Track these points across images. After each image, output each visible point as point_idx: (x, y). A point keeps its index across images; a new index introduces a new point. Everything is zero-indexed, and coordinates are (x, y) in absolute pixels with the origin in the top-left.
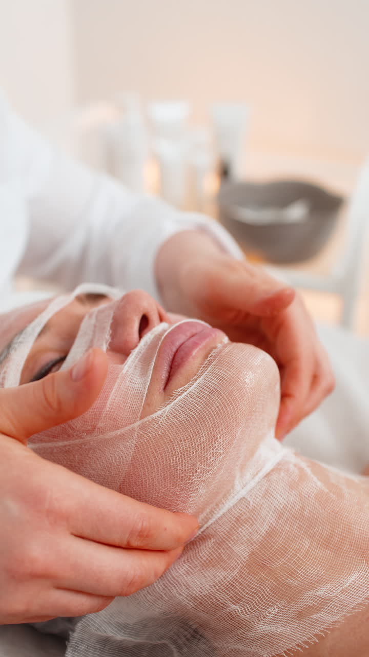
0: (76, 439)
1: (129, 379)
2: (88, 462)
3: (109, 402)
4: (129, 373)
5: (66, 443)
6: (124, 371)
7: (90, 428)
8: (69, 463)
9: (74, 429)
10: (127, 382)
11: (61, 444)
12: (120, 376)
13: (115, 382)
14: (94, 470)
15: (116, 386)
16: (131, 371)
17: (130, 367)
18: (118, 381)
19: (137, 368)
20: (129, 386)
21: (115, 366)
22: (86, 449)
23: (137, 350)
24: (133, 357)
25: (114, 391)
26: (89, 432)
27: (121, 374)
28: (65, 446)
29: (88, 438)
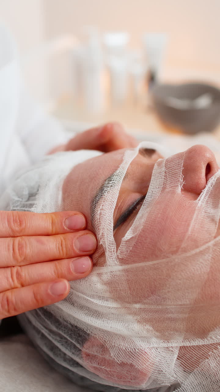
0: (163, 258)
1: (204, 211)
2: (174, 274)
3: (190, 229)
4: (203, 206)
5: (155, 262)
6: (199, 205)
7: (175, 249)
8: (158, 277)
9: (162, 251)
10: (203, 212)
11: (151, 263)
12: (197, 208)
13: (194, 213)
14: (180, 280)
15: (195, 216)
16: (204, 205)
17: (203, 202)
18: (196, 212)
19: (209, 203)
20: (204, 216)
21: (191, 201)
22: (172, 265)
23: (206, 189)
24: (204, 195)
25: (193, 220)
26: (174, 253)
27: (197, 207)
28: (155, 264)
29: (174, 257)
